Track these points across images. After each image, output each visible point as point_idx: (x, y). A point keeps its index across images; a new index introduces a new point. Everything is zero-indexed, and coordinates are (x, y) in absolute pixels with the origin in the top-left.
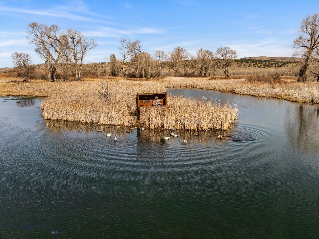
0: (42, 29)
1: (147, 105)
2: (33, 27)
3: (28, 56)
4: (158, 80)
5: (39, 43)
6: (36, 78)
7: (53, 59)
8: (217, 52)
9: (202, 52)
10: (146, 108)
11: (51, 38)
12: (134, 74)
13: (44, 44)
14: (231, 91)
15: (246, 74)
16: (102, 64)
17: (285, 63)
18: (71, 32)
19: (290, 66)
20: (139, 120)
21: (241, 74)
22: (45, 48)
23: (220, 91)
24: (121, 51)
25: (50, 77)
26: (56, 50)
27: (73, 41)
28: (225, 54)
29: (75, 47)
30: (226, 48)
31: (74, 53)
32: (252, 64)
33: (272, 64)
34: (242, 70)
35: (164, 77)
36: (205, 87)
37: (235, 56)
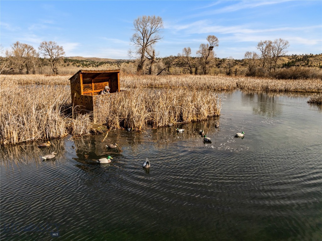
17: (102, 63)
19: (106, 65)
30: (51, 42)
32: (71, 64)
33: (89, 64)
37: (63, 52)
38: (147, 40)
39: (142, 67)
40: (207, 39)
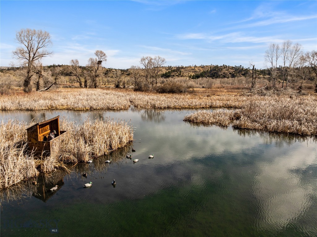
38: (34, 55)
39: (29, 82)
40: (95, 54)
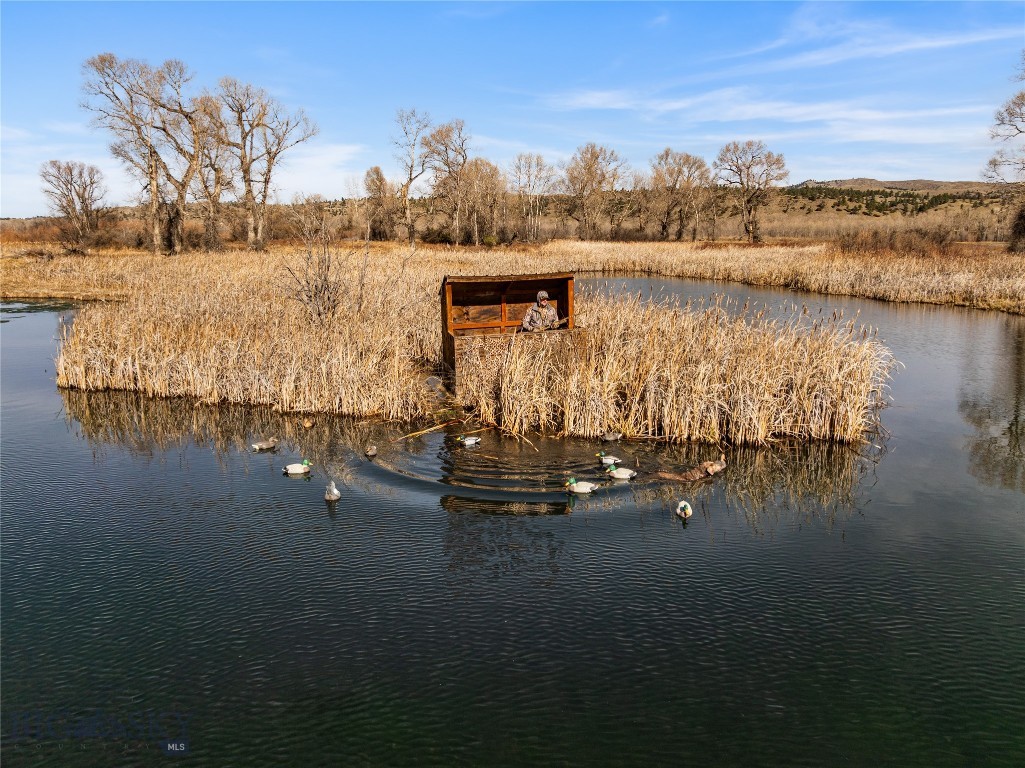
0: (130, 74)
1: (485, 330)
2: (101, 71)
3: (92, 171)
4: (524, 250)
5: (121, 124)
6: (117, 243)
7: (169, 177)
8: (721, 160)
9: (670, 160)
10: (484, 339)
11: (163, 106)
12: (445, 232)
13: (139, 128)
14: (786, 286)
15: (812, 233)
16: (344, 202)
17: (938, 201)
18: (232, 89)
19: (956, 208)
20: (453, 393)
21: (796, 233)
22: (143, 139)
23: (747, 283)
24: (401, 152)
25: (159, 238)
26: (180, 150)
27: (240, 119)
28: (747, 164)
29: (244, 138)
30: (750, 144)
31: (242, 158)
32: (830, 202)
33: (893, 204)
34: (797, 221)
35: (545, 241)
36: (690, 269)
37: (781, 172)
